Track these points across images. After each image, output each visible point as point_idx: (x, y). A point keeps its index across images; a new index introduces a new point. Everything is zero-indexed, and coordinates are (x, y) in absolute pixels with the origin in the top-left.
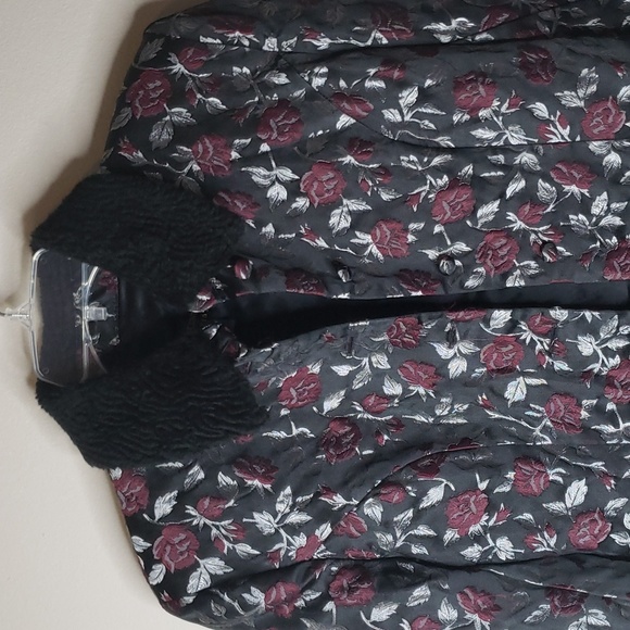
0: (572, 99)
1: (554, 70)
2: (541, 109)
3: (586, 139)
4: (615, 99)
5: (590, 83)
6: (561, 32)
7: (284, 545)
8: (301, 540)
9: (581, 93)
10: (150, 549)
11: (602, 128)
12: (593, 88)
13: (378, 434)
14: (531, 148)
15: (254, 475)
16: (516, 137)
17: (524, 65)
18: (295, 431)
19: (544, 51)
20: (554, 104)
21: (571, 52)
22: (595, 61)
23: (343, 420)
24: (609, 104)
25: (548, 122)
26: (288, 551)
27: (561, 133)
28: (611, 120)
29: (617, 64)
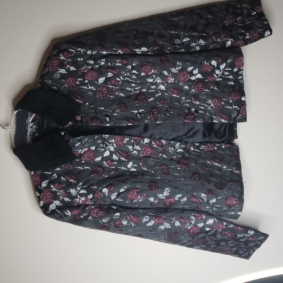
0: (174, 70)
1: (169, 62)
2: (166, 73)
3: (178, 82)
4: (186, 71)
5: (179, 66)
6: (173, 53)
7: (78, 200)
8: (83, 199)
9: (177, 69)
10: (40, 196)
11: (183, 79)
12: (180, 68)
13: (110, 172)
14: (163, 84)
15: (72, 178)
16: (159, 81)
17: (161, 61)
18: (85, 168)
19: (167, 57)
20: (169, 72)
21: (174, 57)
22: (181, 60)
23: (100, 166)
24: (185, 72)
25: (168, 77)
26: (79, 201)
27: (171, 80)
28: (185, 77)
29: (187, 61)
